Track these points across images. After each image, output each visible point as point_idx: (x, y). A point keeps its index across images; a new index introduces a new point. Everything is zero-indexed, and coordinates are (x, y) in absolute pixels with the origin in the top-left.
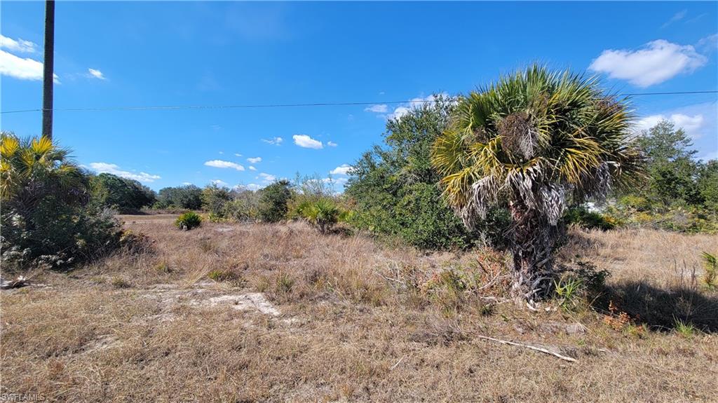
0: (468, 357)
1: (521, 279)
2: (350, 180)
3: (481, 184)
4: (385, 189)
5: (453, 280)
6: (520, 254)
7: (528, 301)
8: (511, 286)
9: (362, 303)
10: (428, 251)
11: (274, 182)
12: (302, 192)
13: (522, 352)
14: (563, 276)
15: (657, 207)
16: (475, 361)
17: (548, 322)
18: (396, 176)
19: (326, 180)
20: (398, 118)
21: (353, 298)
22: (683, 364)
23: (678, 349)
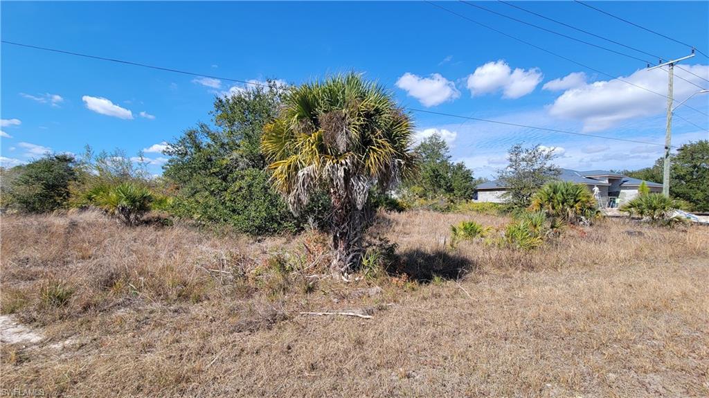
0: (288, 335)
1: (338, 256)
2: (170, 161)
3: (306, 172)
4: (214, 173)
5: (281, 263)
6: (338, 235)
7: (343, 275)
8: (331, 264)
9: (178, 302)
10: (260, 238)
11: (46, 157)
12: (96, 172)
13: (334, 319)
14: (369, 250)
15: (430, 194)
16: (295, 337)
17: (357, 290)
18: (227, 160)
19: (135, 160)
20: (229, 97)
21: (167, 298)
22: (434, 304)
23: (432, 294)
